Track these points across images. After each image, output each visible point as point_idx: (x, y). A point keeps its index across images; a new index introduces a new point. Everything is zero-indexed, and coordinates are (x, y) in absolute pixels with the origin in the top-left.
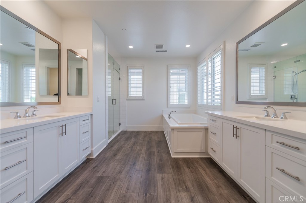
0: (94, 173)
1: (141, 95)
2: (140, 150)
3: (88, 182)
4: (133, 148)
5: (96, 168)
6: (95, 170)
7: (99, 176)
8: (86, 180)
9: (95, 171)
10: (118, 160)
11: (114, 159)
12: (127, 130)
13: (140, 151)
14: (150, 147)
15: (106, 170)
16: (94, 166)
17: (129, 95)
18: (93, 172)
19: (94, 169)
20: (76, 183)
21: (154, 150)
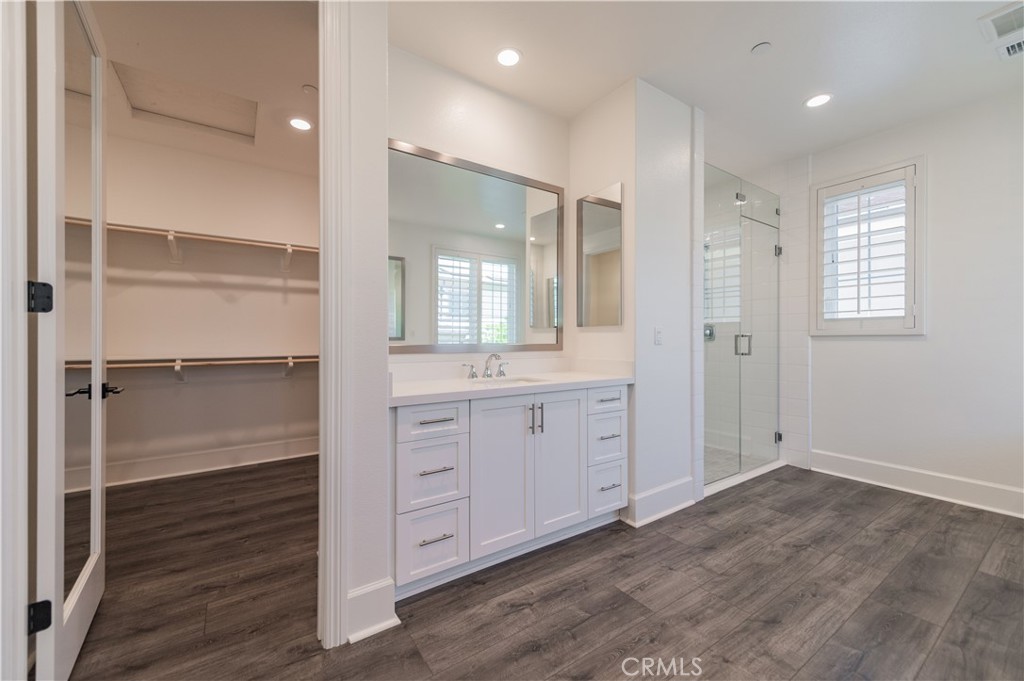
0: (614, 571)
1: (902, 313)
2: (836, 579)
3: (586, 589)
4: (804, 554)
5: (627, 560)
6: (620, 564)
7: (623, 590)
8: (585, 581)
9: (618, 568)
10: (710, 570)
11: (698, 559)
12: (813, 469)
13: (834, 584)
14: (914, 589)
15: (649, 584)
16: (624, 552)
17: (827, 316)
18: (610, 569)
19: (620, 559)
20: (561, 575)
21: (939, 616)
